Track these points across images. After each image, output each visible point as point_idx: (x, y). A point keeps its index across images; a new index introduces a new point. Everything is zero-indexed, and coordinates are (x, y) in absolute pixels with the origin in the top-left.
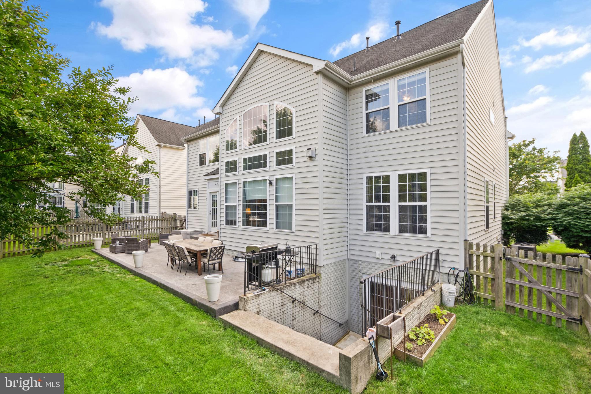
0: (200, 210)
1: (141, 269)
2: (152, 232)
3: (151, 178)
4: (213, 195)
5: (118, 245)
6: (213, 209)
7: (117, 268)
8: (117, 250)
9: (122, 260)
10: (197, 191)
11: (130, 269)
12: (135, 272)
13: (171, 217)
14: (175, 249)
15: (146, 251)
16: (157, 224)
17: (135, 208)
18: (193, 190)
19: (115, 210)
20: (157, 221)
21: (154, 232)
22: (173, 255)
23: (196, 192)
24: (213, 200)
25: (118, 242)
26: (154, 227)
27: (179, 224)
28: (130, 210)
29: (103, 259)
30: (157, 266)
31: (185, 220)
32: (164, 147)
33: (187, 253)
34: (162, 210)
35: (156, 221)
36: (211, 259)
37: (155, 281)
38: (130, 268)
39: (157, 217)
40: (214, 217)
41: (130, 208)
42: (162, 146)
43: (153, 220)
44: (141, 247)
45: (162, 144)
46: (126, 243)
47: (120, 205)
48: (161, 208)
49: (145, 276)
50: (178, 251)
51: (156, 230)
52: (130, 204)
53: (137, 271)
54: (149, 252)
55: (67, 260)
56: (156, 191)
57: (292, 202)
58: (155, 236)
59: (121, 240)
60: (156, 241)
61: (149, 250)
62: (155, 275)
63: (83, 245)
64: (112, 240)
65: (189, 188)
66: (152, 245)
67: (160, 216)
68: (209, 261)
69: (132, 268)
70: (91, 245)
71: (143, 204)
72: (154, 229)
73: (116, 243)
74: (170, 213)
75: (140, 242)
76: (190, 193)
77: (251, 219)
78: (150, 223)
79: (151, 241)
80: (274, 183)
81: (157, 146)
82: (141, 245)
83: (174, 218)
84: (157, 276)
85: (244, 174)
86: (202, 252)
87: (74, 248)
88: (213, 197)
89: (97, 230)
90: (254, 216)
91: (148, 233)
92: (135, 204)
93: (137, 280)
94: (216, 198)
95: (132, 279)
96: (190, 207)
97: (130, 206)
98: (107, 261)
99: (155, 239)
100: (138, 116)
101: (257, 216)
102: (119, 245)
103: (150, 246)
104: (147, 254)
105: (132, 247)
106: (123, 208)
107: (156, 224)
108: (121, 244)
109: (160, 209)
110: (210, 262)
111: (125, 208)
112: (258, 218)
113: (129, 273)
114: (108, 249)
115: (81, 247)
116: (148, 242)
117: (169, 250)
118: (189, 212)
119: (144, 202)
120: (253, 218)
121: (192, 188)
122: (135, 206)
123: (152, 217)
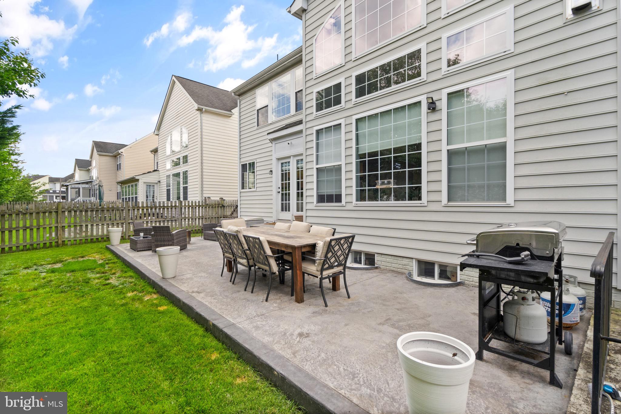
0: (258, 189)
1: (172, 282)
2: (192, 223)
3: (190, 155)
4: (282, 164)
5: (142, 239)
6: (282, 184)
7: (131, 277)
8: (139, 246)
9: (143, 263)
10: (254, 163)
11: (153, 282)
12: (161, 288)
13: (217, 203)
14: (240, 243)
15: (183, 248)
16: (199, 212)
17: (171, 195)
18: (247, 163)
19: (149, 198)
20: (199, 208)
21: (196, 224)
22: (233, 254)
23: (252, 165)
24: (282, 171)
25: (142, 234)
26: (196, 215)
27: (228, 212)
28: (166, 198)
29: (117, 260)
30: (203, 274)
31: (237, 206)
32: (207, 112)
33: (269, 252)
34: (205, 195)
35: (197, 208)
36: (327, 266)
37: (200, 315)
38: (153, 279)
39: (199, 202)
40: (285, 197)
41: (166, 195)
42: (204, 110)
43: (193, 207)
44: (175, 241)
45: (204, 108)
46: (152, 235)
47: (154, 193)
48: (204, 192)
49: (179, 300)
50: (246, 247)
51: (197, 220)
52: (166, 190)
53: (164, 287)
54: (189, 250)
55: (63, 261)
56: (197, 171)
57: (505, 135)
58: (197, 229)
59: (146, 231)
60: (198, 234)
61: (189, 247)
62: (200, 297)
63: (97, 239)
64: (135, 231)
65: (242, 160)
66: (193, 239)
67: (202, 201)
68: (322, 270)
69: (157, 280)
70: (107, 239)
71: (182, 189)
72: (196, 219)
73: (139, 235)
74: (215, 198)
75: (174, 233)
76: (244, 167)
77: (379, 187)
78: (190, 211)
79: (192, 235)
80: (443, 105)
81: (198, 110)
82: (175, 237)
83: (221, 205)
84: (203, 301)
85: (356, 105)
86: (304, 250)
87: (85, 243)
88: (282, 167)
89: (118, 218)
90: (386, 181)
91: (187, 225)
92: (171, 190)
93: (161, 309)
94: (287, 167)
95: (152, 305)
96: (243, 188)
97: (166, 193)
98: (122, 263)
99: (197, 233)
100: (174, 78)
101: (392, 180)
102: (144, 238)
103: (190, 240)
104: (184, 253)
105: (161, 241)
106: (158, 196)
107: (197, 211)
108: (147, 237)
109: (202, 194)
110: (325, 273)
111: (160, 196)
112: (396, 183)
113: (151, 290)
114: (128, 245)
115: (95, 242)
116: (187, 234)
117: (225, 245)
118: (242, 194)
119: (182, 186)
120: (383, 183)
121: (247, 160)
122: (171, 192)
123: (192, 202)
